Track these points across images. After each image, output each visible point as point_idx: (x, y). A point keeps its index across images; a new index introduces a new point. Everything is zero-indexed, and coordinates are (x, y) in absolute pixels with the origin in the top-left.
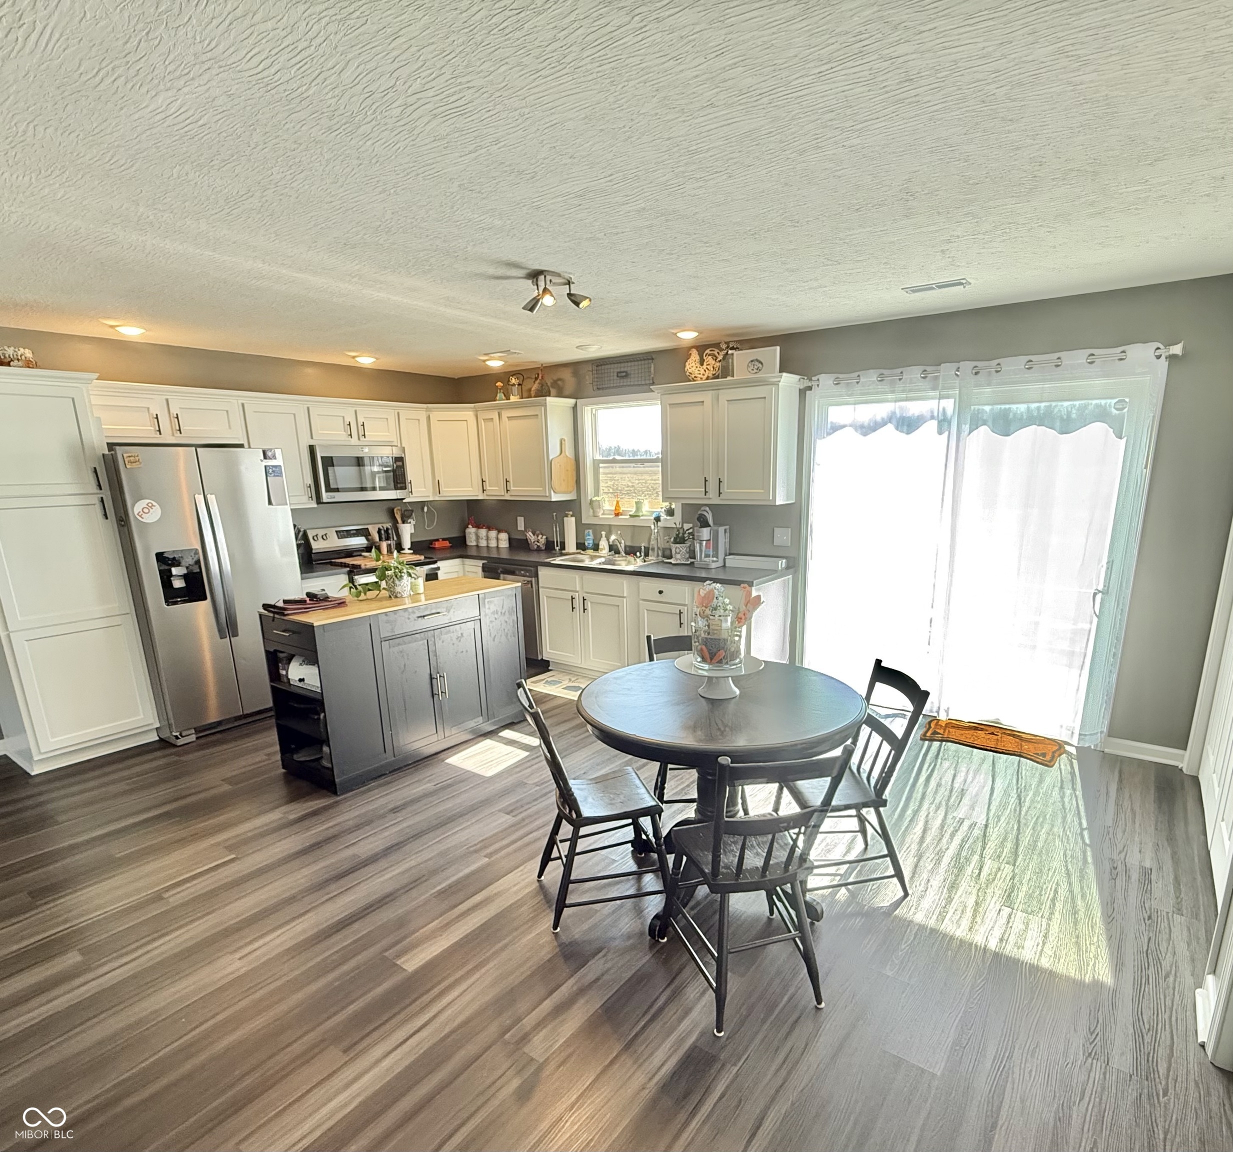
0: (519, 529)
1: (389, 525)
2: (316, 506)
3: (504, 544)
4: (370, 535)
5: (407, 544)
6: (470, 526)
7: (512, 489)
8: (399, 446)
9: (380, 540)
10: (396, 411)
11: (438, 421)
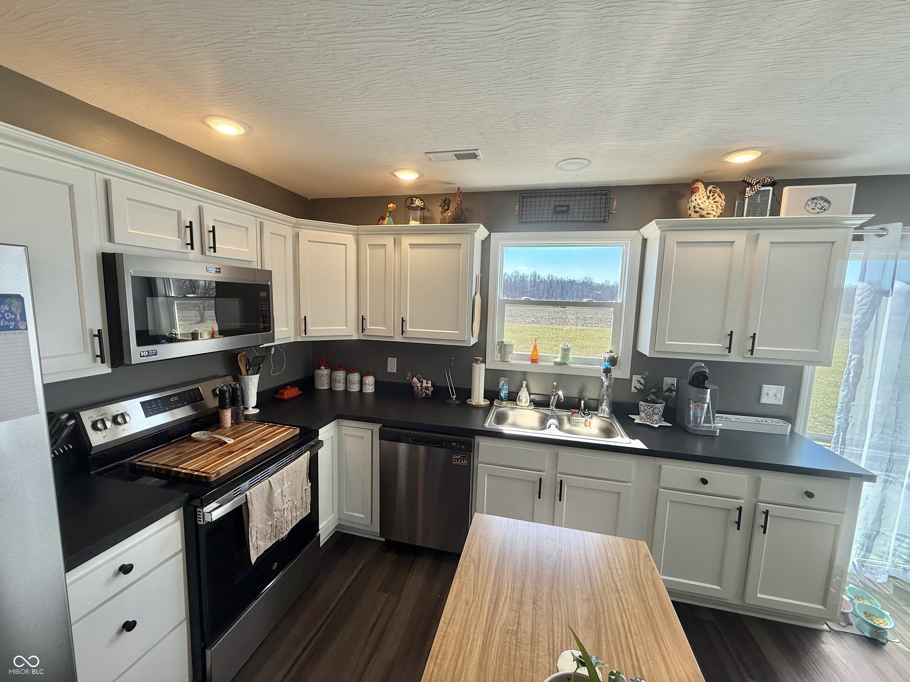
0: (390, 371)
1: (228, 380)
2: (109, 371)
3: (370, 388)
4: (201, 400)
5: (253, 402)
6: (323, 367)
7: (408, 329)
8: (259, 268)
9: (222, 406)
10: (259, 220)
11: (309, 241)
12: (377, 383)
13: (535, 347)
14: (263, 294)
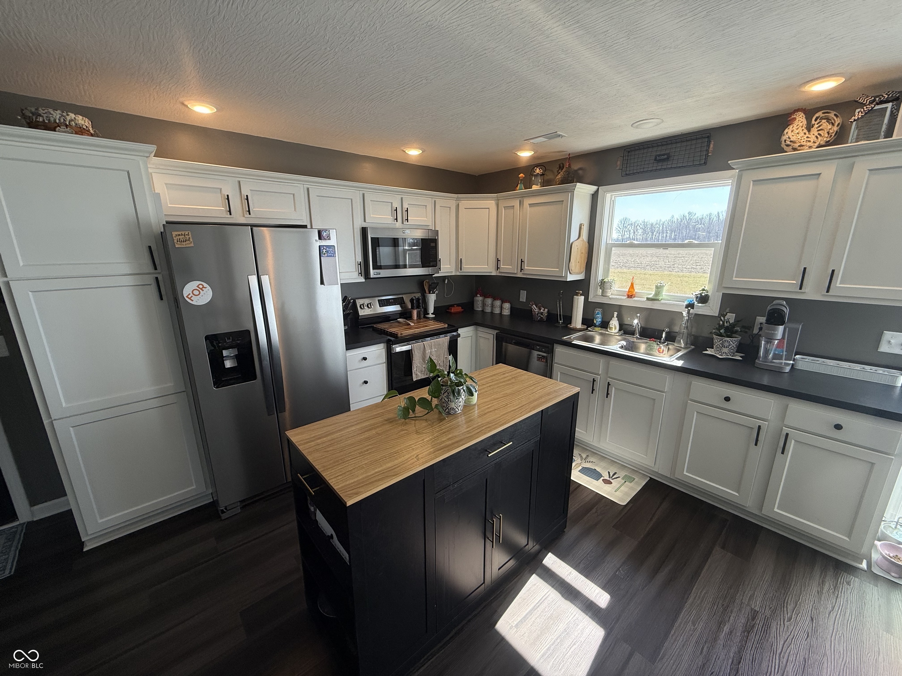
0: (521, 300)
1: (418, 295)
2: (364, 280)
3: (506, 312)
4: (404, 303)
5: (431, 310)
6: (479, 295)
7: (526, 268)
8: (433, 229)
9: (413, 308)
10: (434, 200)
11: (465, 208)
12: (512, 309)
13: (632, 285)
14: (433, 245)
